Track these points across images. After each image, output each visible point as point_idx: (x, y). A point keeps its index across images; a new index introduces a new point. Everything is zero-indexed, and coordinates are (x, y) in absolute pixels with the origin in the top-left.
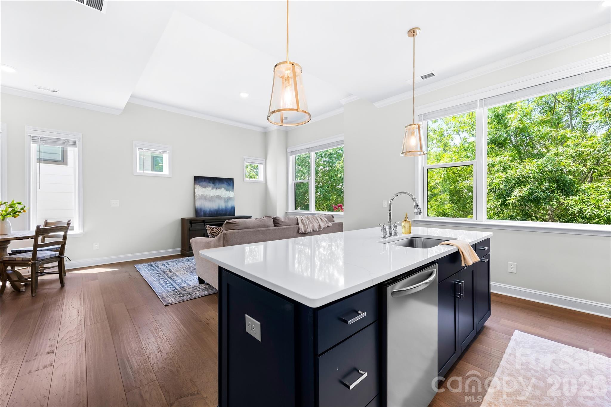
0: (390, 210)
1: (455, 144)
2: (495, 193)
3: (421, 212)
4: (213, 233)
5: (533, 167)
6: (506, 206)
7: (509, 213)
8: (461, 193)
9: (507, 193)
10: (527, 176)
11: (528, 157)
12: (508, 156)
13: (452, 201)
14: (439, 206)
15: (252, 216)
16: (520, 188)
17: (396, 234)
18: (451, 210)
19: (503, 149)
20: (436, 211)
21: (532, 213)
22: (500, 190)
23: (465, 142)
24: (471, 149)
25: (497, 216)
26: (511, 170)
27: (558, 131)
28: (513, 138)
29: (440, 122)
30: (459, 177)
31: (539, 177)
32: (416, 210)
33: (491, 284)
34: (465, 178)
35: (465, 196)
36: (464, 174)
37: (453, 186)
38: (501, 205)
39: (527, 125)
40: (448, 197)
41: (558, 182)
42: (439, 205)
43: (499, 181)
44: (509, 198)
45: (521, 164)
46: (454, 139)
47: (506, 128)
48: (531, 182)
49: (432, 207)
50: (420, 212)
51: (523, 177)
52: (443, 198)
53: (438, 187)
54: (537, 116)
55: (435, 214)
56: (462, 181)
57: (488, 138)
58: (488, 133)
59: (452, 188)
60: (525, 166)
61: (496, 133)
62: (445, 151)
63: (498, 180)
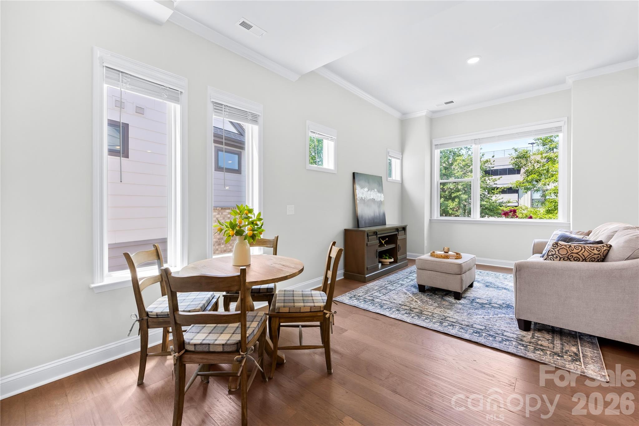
4: (559, 257)
15: (407, 225)
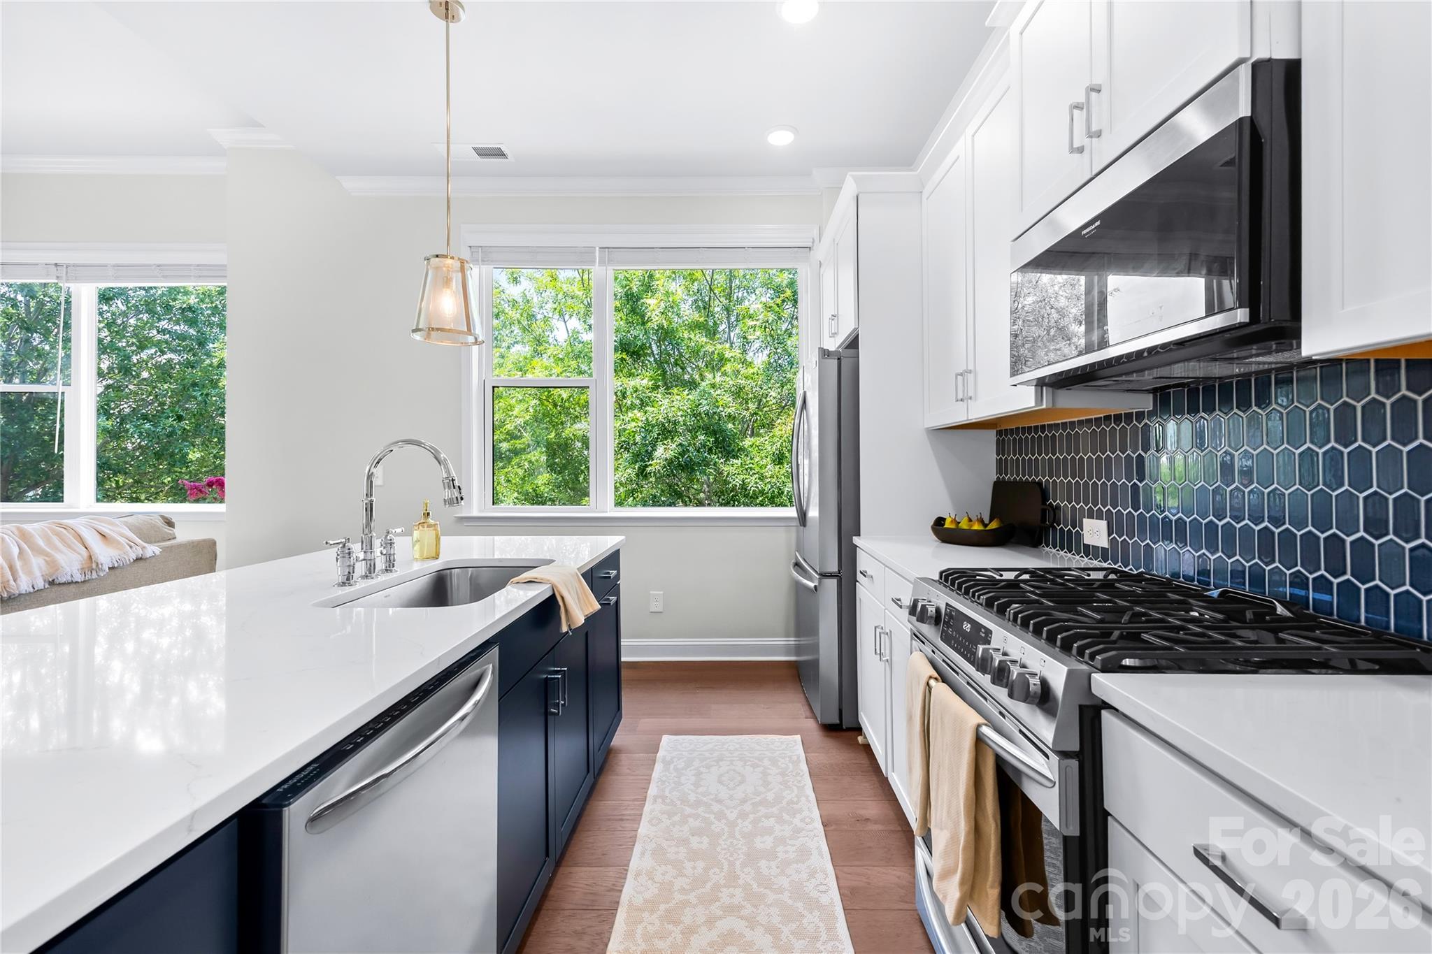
0: (369, 494)
1: (556, 341)
2: (628, 451)
3: (462, 499)
5: (682, 404)
6: (646, 477)
7: (651, 491)
8: (570, 451)
9: (647, 451)
10: (675, 420)
11: (676, 386)
12: (647, 379)
13: (551, 467)
14: (527, 478)
16: (665, 442)
17: (390, 566)
18: (551, 487)
19: (640, 364)
20: (518, 491)
21: (683, 489)
22: (635, 445)
23: (575, 339)
24: (586, 355)
25: (632, 498)
26: (653, 406)
27: (714, 345)
28: (654, 347)
29: (525, 284)
30: (565, 414)
31: (692, 423)
32: (448, 494)
33: (622, 644)
34: (577, 417)
35: (577, 457)
36: (575, 408)
37: (553, 434)
38: (637, 475)
39: (674, 325)
40: (544, 458)
41: (716, 435)
42: (525, 477)
43: (635, 427)
44: (650, 462)
45: (667, 396)
46: (556, 329)
47: (644, 324)
48: (681, 431)
49: (509, 481)
50: (459, 499)
51: (670, 422)
52: (533, 459)
53: (524, 434)
54: (689, 313)
55: (517, 498)
56: (572, 425)
57: (616, 339)
58: (615, 328)
59: (551, 437)
60: (673, 401)
61: (629, 332)
62: (539, 354)
63: (633, 424)
